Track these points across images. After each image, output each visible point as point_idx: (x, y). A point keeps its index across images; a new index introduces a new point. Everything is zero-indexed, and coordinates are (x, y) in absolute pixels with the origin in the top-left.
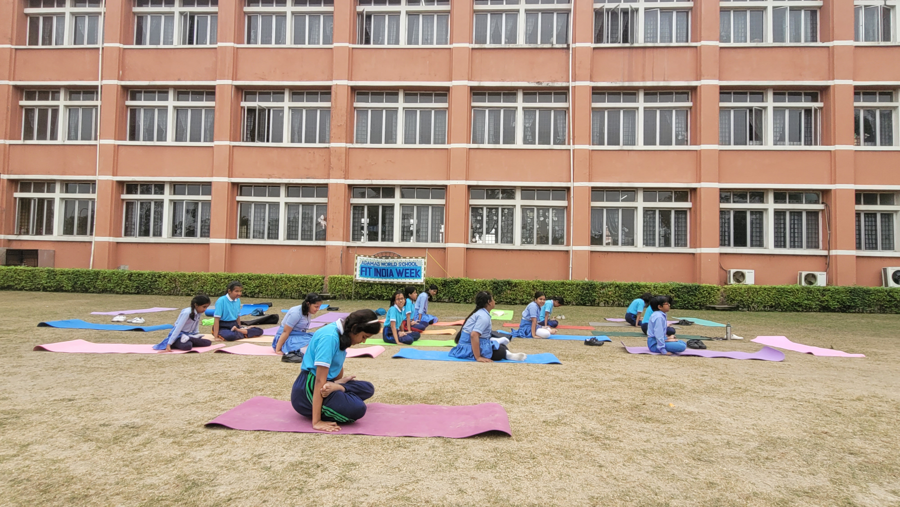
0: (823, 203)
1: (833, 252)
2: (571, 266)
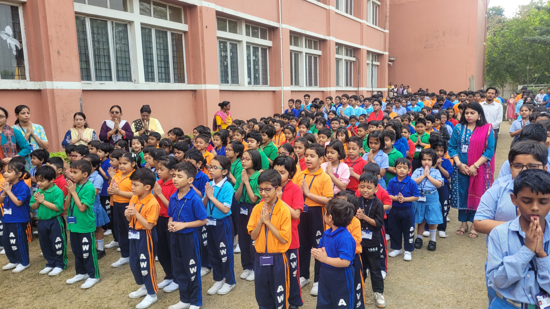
0: (354, 57)
1: (361, 89)
2: (283, 106)
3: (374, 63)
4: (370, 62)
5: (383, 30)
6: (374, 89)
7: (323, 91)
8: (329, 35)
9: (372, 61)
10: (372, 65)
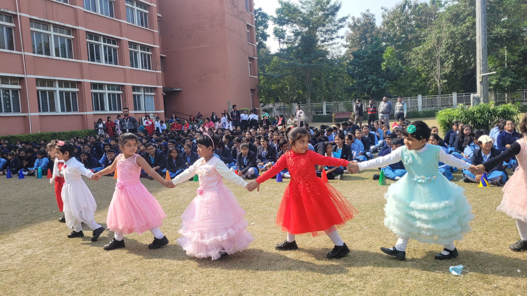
0: (121, 91)
2: (30, 125)
3: (146, 93)
4: (142, 93)
5: (154, 71)
6: (147, 112)
7: (82, 115)
8: (83, 79)
9: (144, 92)
10: (145, 95)
